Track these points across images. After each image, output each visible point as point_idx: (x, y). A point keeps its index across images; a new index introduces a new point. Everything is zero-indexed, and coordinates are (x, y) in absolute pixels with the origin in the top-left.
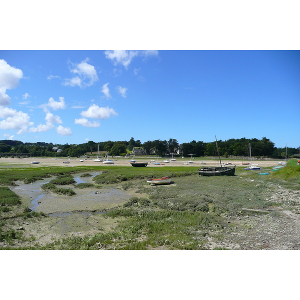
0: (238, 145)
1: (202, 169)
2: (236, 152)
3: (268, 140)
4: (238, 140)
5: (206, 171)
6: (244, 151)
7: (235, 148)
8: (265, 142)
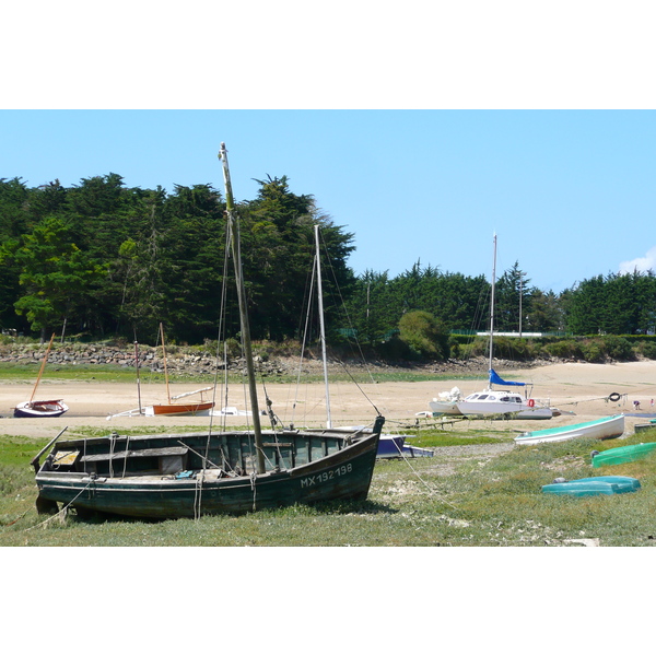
0: (63, 241)
1: (68, 458)
2: (46, 305)
3: (301, 205)
4: (54, 197)
5: (101, 468)
6: (116, 299)
7: (41, 263)
8: (280, 223)
